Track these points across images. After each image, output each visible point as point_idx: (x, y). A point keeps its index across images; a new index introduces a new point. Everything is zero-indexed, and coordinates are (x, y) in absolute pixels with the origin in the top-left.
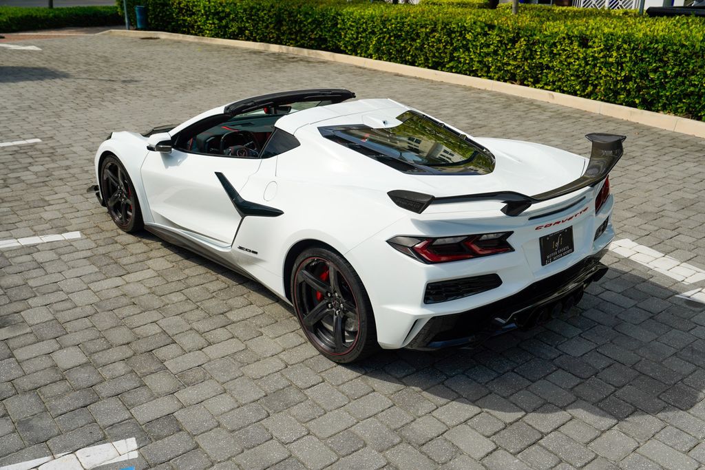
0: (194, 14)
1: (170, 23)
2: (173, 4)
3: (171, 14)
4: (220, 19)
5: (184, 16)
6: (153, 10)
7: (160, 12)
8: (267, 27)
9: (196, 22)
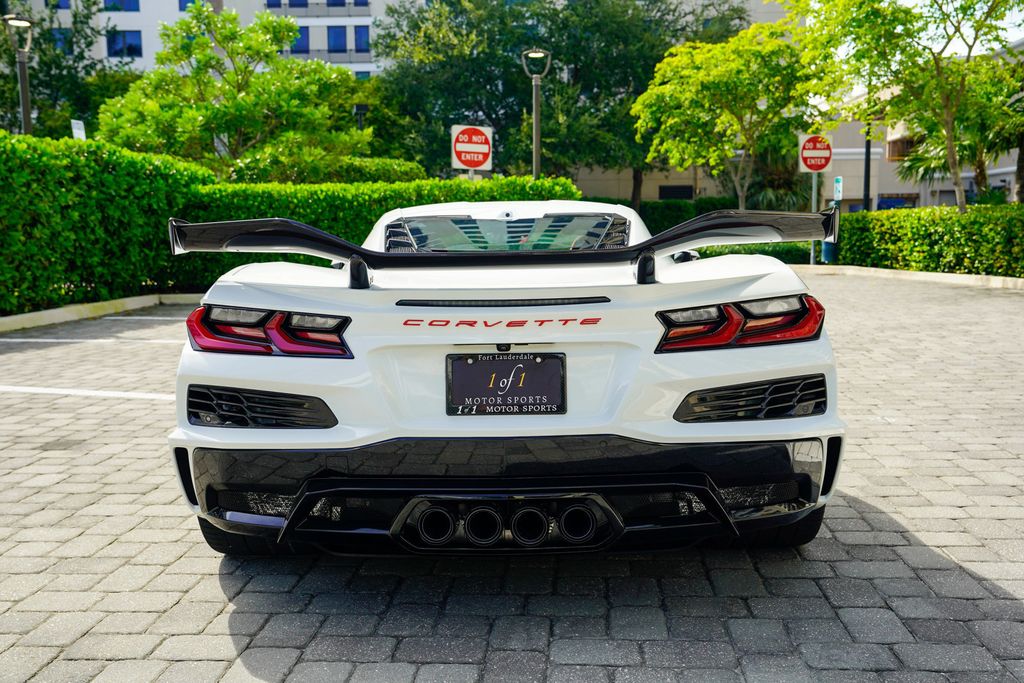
0: (899, 239)
1: (868, 255)
2: (874, 228)
3: (871, 242)
4: (932, 245)
5: (887, 243)
6: (849, 238)
7: (857, 241)
8: (993, 251)
9: (901, 251)
